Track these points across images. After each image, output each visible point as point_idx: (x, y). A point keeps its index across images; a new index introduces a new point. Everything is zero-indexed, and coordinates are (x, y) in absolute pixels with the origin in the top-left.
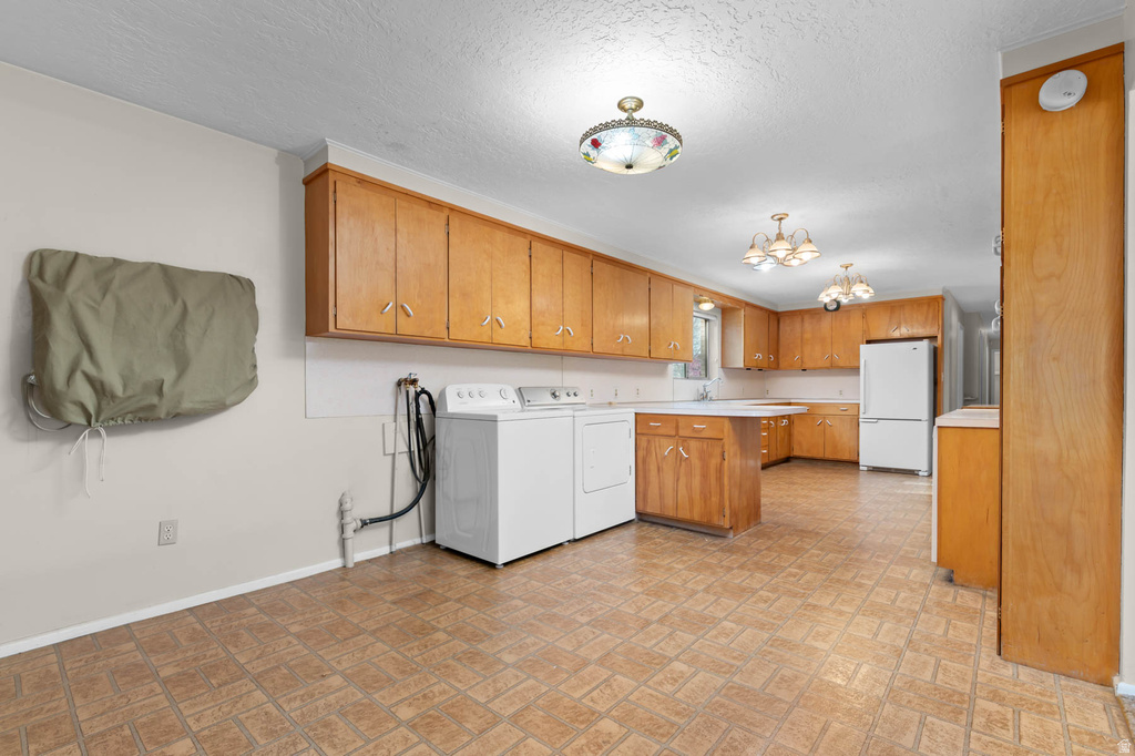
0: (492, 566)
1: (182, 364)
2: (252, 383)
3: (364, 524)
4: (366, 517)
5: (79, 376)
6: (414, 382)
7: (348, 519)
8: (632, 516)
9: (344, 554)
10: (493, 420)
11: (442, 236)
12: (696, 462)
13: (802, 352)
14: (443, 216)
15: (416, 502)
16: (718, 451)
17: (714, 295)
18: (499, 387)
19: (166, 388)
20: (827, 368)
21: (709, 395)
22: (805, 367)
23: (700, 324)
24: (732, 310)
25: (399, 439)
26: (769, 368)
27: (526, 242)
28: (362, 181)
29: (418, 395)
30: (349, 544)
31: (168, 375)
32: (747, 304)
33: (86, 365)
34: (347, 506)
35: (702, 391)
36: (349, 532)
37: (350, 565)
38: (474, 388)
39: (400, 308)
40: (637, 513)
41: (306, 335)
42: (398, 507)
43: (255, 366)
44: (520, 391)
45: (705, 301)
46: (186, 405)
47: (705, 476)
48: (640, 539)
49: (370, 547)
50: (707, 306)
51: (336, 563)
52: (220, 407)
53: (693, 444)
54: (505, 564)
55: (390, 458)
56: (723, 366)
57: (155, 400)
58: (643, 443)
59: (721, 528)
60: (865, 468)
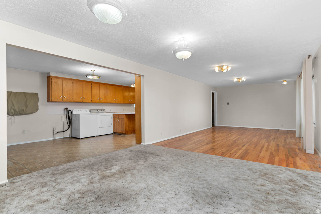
0: (79, 139)
1: (27, 107)
2: (38, 109)
3: (58, 132)
4: (58, 131)
5: (12, 109)
6: (67, 109)
7: (54, 131)
8: (112, 133)
9: (54, 138)
10: (79, 115)
11: (72, 85)
12: (121, 122)
14: (72, 81)
15: (68, 129)
16: (123, 120)
18: (85, 109)
19: (24, 110)
25: (65, 119)
27: (91, 84)
28: (56, 77)
29: (68, 111)
30: (55, 135)
31: (24, 108)
33: (13, 107)
34: (55, 129)
36: (55, 134)
37: (55, 139)
38: (80, 110)
39: (63, 97)
40: (113, 132)
41: (48, 101)
42: (64, 130)
43: (38, 107)
44: (90, 110)
46: (27, 113)
47: (122, 125)
48: (113, 137)
49: (59, 137)
51: (52, 139)
52: (32, 113)
53: (120, 119)
54: (81, 138)
55: (63, 122)
57: (23, 112)
58: (114, 119)
59: (124, 134)
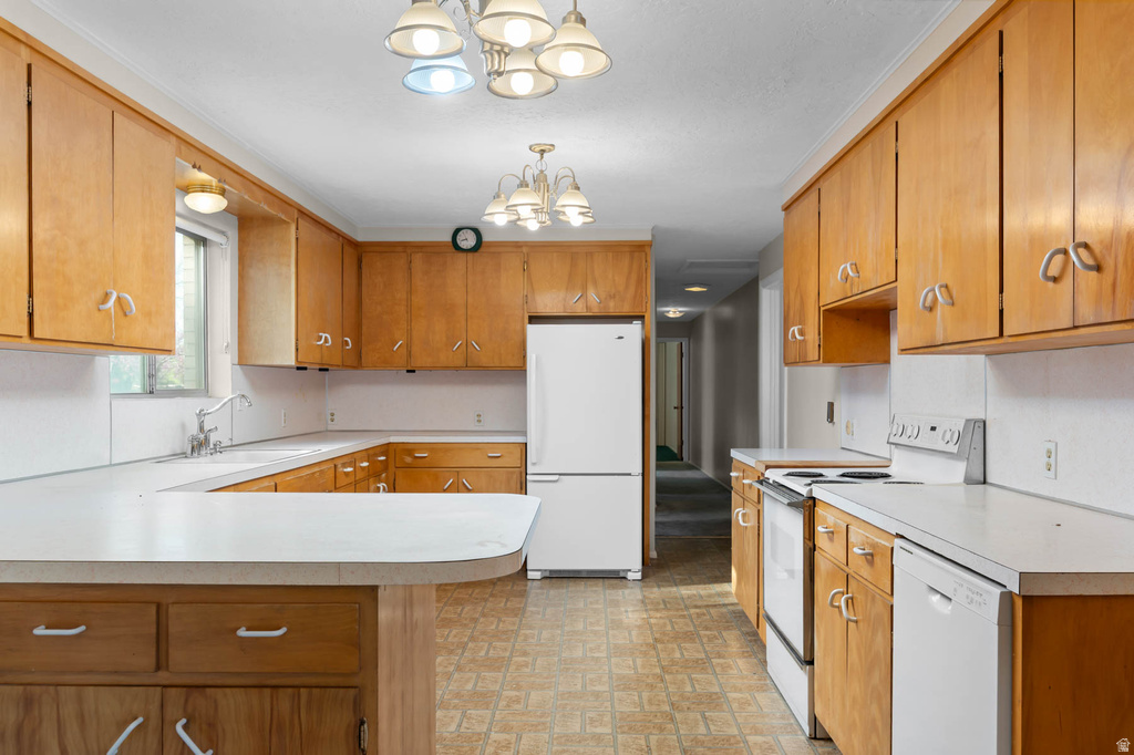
13: (409, 332)
17: (228, 173)
20: (457, 368)
21: (213, 438)
22: (414, 364)
23: (183, 249)
24: (267, 221)
26: (345, 366)
32: (303, 213)
35: (194, 430)
45: (203, 188)
50: (208, 203)
56: (243, 361)
60: (538, 575)
